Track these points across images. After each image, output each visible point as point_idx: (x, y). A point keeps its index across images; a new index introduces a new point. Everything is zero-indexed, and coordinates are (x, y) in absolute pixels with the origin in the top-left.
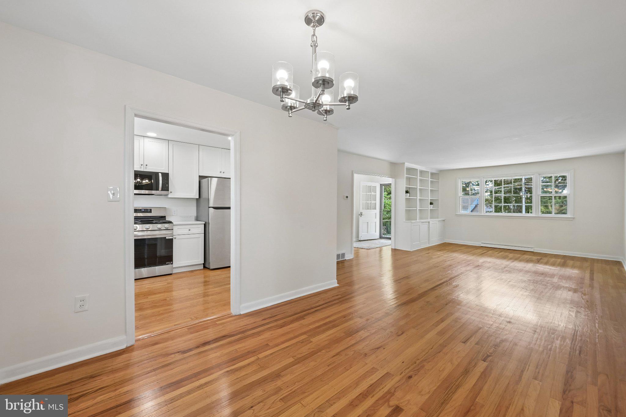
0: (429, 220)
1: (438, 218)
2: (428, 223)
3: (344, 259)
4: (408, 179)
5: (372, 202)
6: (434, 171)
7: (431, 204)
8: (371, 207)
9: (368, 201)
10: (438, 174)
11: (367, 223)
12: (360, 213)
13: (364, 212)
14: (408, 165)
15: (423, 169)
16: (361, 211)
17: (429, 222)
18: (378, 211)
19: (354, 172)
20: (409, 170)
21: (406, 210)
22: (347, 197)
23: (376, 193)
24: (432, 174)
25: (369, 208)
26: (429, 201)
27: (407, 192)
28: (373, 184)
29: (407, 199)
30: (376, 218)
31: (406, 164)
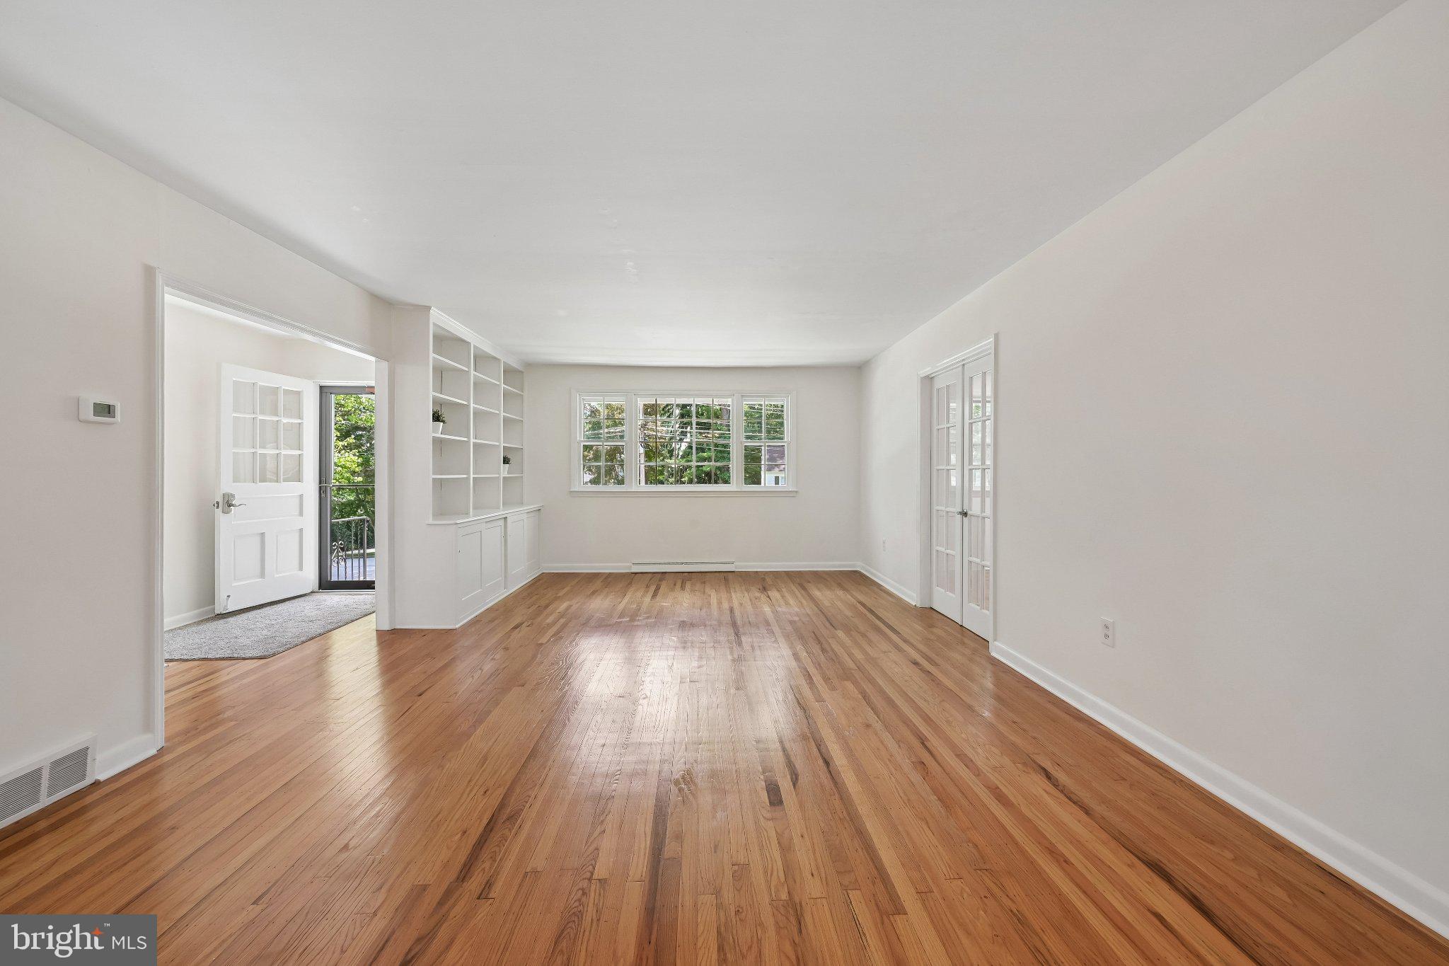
0: (501, 512)
1: (522, 504)
2: (501, 523)
3: (88, 781)
4: (440, 372)
5: (284, 452)
6: (514, 364)
7: (506, 461)
8: (277, 474)
9: (263, 447)
10: (522, 372)
11: (258, 539)
12: (220, 499)
13: (241, 491)
14: (439, 318)
15: (487, 348)
16: (227, 486)
17: (506, 518)
18: (309, 486)
19: (160, 280)
20: (445, 341)
21: (434, 480)
22: (106, 410)
23: (300, 417)
24: (509, 371)
25: (269, 476)
26: (500, 452)
27: (437, 417)
28: (287, 383)
29: (436, 441)
30: (301, 514)
31: (434, 311)
